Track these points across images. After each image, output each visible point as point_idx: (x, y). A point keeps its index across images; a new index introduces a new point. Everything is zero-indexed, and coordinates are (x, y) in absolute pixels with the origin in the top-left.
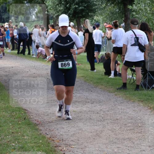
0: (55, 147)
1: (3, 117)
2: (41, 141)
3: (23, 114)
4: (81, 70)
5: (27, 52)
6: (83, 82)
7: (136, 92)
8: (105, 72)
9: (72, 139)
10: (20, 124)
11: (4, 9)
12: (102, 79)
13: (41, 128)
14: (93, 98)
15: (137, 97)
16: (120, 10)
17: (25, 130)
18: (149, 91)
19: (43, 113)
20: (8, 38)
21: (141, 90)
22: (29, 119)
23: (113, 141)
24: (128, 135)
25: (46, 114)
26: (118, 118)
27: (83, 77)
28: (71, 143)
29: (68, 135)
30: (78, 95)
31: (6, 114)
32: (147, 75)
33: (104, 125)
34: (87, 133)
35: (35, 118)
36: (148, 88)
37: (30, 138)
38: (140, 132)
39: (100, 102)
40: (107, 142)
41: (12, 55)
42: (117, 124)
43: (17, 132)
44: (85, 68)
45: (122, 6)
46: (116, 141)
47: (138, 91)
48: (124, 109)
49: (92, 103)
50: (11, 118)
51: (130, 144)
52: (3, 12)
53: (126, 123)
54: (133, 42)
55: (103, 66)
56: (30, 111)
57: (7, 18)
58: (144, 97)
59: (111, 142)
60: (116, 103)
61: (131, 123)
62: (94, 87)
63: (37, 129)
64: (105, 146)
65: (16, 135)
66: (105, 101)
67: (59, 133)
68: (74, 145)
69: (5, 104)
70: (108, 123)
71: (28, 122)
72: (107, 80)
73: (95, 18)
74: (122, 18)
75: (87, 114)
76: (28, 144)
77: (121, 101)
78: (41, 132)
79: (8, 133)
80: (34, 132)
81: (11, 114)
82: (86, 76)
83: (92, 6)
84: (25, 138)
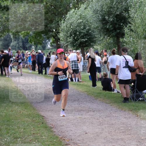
0: (66, 145)
1: (26, 122)
2: (55, 140)
3: (41, 119)
4: (85, 86)
6: (86, 95)
9: (79, 138)
10: (39, 127)
11: (27, 40)
12: (100, 93)
13: (55, 130)
15: (128, 107)
16: (114, 41)
17: (42, 132)
18: (137, 103)
19: (56, 119)
20: (30, 62)
21: (130, 102)
22: (46, 123)
23: (109, 141)
24: (120, 136)
25: (59, 120)
26: (113, 123)
27: (86, 91)
28: (78, 142)
29: (75, 136)
30: (83, 105)
31: (29, 120)
32: (135, 91)
33: (103, 128)
34: (90, 135)
35: (51, 123)
36: (136, 100)
37: (47, 138)
38: (129, 134)
39: (99, 111)
40: (105, 141)
42: (113, 127)
43: (37, 134)
44: (88, 85)
45: (115, 39)
46: (111, 140)
48: (117, 116)
49: (93, 112)
50: (32, 122)
51: (123, 143)
52: (26, 43)
53: (119, 127)
54: (124, 65)
56: (47, 117)
57: (29, 47)
58: (133, 107)
59: (108, 142)
60: (111, 111)
61: (123, 127)
62: (95, 99)
63: (52, 131)
65: (36, 135)
66: (103, 110)
67: (68, 134)
68: (80, 144)
69: (28, 112)
70: (105, 127)
71: (45, 125)
72: (104, 94)
73: (95, 47)
74: (116, 47)
75: (90, 120)
76: (45, 143)
77: (116, 110)
78: (55, 133)
79: (31, 134)
80: (50, 133)
81: (32, 119)
82: (88, 91)
83: (93, 38)
84: (43, 138)
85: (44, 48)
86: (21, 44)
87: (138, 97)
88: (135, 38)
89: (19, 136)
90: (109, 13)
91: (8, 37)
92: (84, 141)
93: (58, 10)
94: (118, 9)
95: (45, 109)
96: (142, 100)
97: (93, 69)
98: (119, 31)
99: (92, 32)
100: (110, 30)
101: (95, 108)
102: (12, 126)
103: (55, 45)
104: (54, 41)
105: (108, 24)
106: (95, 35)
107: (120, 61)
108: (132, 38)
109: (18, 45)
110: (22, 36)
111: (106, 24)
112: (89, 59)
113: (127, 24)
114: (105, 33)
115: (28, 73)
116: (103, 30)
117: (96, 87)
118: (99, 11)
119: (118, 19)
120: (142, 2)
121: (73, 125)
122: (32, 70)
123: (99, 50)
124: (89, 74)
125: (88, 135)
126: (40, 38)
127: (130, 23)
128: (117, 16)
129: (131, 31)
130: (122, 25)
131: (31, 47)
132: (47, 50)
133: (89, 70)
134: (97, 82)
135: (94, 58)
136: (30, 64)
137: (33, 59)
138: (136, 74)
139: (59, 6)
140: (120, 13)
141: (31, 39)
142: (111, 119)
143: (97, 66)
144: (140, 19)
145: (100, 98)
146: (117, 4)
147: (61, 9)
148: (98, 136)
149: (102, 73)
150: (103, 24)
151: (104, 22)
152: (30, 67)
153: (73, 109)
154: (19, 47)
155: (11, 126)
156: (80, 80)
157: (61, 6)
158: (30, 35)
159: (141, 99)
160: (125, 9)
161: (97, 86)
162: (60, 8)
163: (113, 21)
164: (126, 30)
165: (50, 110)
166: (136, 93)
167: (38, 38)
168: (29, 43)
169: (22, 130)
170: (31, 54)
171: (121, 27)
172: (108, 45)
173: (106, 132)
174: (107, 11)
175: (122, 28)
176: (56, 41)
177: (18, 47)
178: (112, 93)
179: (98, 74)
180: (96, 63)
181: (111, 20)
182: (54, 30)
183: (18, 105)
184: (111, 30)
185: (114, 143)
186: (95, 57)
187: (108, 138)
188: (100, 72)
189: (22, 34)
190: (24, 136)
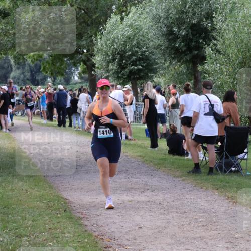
0: (105, 248)
1: (37, 209)
2: (86, 241)
3: (62, 204)
4: (139, 147)
5: (67, 124)
6: (140, 163)
7: (210, 176)
8: (169, 149)
9: (127, 237)
10: (59, 218)
11: (38, 68)
12: (165, 159)
13: (86, 223)
14: (154, 184)
15: (211, 183)
16: (188, 70)
17: (65, 225)
18: (227, 175)
19: (88, 203)
20: (43, 105)
21: (216, 174)
22: (71, 210)
23: (179, 241)
24: (199, 233)
25: (92, 205)
26: (186, 210)
27: (140, 156)
28: (126, 243)
29: (121, 232)
30: (134, 180)
31: (42, 205)
32: (223, 155)
33: (169, 220)
34: (146, 231)
35: (79, 211)
36: (225, 172)
37: (72, 236)
38: (214, 229)
39: (163, 189)
40: (173, 242)
41: (48, 127)
42: (186, 218)
43: (56, 229)
44: (143, 145)
45: (190, 66)
46: (183, 240)
47: (211, 175)
48: (194, 199)
49: (152, 191)
50: (48, 209)
51: (202, 245)
52: (36, 72)
53: (197, 217)
55: (166, 143)
56: (72, 200)
57: (41, 80)
58: (219, 183)
59: (178, 242)
60: (183, 190)
61: (203, 217)
62: (155, 170)
63: (81, 225)
64: (170, 247)
65: (53, 231)
66: (169, 188)
67: (109, 229)
68: (130, 246)
69: (40, 191)
70: (173, 217)
71: (70, 214)
72: (172, 160)
73: (155, 79)
74: (191, 80)
75: (146, 205)
76: (69, 244)
77: (191, 189)
78: (86, 228)
79: (44, 229)
80: (77, 228)
81: (48, 204)
82: (144, 155)
83: (152, 65)
84: (66, 236)
85: (67, 81)
86: (28, 75)
87: (229, 165)
88: (223, 65)
89: (24, 233)
90: (180, 22)
91: (5, 63)
92: (136, 242)
93: (91, 17)
94: (194, 14)
95: (70, 186)
96: (235, 171)
97: (152, 118)
98: (196, 52)
99: (150, 55)
100: (180, 50)
101: (155, 186)
102: (13, 217)
103: (87, 76)
104: (85, 69)
105: (178, 40)
106: (155, 59)
107: (200, 104)
108: (218, 65)
109: (22, 76)
110: (29, 61)
111: (175, 41)
112: (146, 100)
113: (210, 41)
114: (173, 56)
115: (39, 124)
116: (170, 50)
117: (157, 149)
118: (162, 19)
119: (195, 32)
120: (235, 3)
121: (118, 214)
122: (48, 119)
123: (162, 84)
124: (146, 126)
125: (144, 231)
126: (61, 65)
127: (216, 39)
128: (193, 27)
129: (217, 52)
130: (202, 43)
131: (45, 79)
132: (73, 86)
133: (144, 119)
134: (158, 140)
135: (153, 98)
136: (43, 109)
137: (49, 100)
138: (226, 126)
139: (94, 9)
140: (199, 22)
141: (45, 66)
142: (183, 203)
143: (159, 112)
144: (233, 32)
145: (164, 168)
146: (193, 5)
147: (97, 15)
148: (160, 232)
149: (167, 125)
150: (169, 40)
151: (170, 37)
152: (44, 114)
153: (117, 187)
154: (25, 79)
155: (10, 216)
156: (129, 137)
157: (97, 9)
158: (44, 59)
159: (233, 169)
160: (206, 15)
161: (158, 147)
162: (95, 13)
163: (187, 35)
164: (208, 51)
165: (78, 189)
166: (225, 158)
167: (58, 64)
168: (43, 72)
169: (30, 222)
170: (45, 93)
171: (200, 45)
172: (178, 77)
173: (174, 226)
174: (177, 18)
175: (202, 48)
176: (88, 69)
177: (23, 80)
178: (184, 159)
179: (160, 126)
180: (157, 107)
181: (184, 33)
182: (85, 51)
183: (23, 179)
184: (182, 51)
185: (188, 245)
186: (155, 97)
187: (178, 236)
188: (163, 122)
189: (29, 58)
190: (33, 233)
